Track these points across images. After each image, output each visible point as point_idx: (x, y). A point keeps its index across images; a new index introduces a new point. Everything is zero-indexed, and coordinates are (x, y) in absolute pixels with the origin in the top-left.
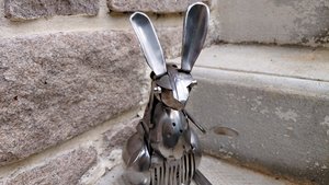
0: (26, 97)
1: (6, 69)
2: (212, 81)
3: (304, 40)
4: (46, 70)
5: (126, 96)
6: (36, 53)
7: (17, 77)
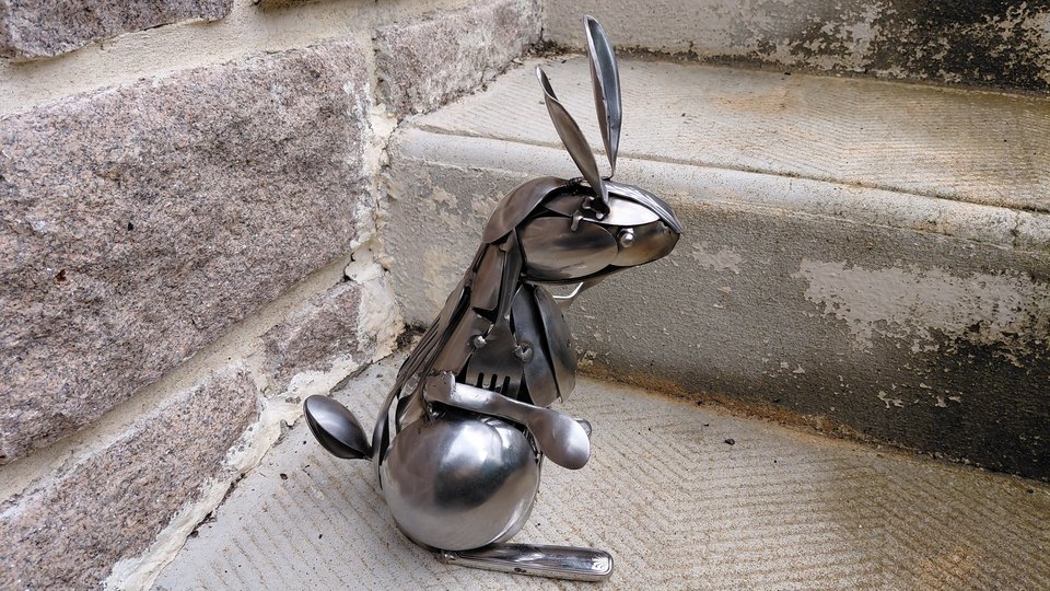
0: (85, 269)
1: (31, 203)
3: (765, 47)
4: (129, 192)
5: (317, 231)
6: (98, 149)
7: (61, 222)
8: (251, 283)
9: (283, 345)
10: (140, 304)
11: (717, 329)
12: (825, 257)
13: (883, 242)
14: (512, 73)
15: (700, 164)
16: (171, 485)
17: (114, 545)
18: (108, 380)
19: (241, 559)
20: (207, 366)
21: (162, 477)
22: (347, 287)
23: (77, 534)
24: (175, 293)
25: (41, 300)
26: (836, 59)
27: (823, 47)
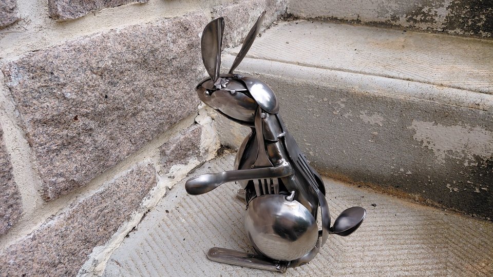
0: (87, 115)
1: (65, 85)
2: (289, 80)
3: (394, 18)
4: (106, 81)
5: (184, 101)
6: (93, 61)
7: (77, 94)
8: (156, 124)
9: (168, 152)
10: (108, 132)
11: (370, 152)
12: (424, 119)
13: (453, 113)
14: (273, 29)
15: (365, 73)
16: (119, 214)
17: (94, 239)
18: (94, 165)
19: (149, 248)
20: (135, 160)
21: (115, 210)
22: (196, 127)
23: (78, 234)
24: (124, 127)
25: (67, 129)
26: (429, 24)
27: (422, 19)
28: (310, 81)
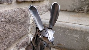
3: (75, 10)
5: (24, 31)
8: (14, 39)
9: (19, 46)
14: (47, 12)
22: (27, 37)
27: (81, 10)
28: (58, 25)
